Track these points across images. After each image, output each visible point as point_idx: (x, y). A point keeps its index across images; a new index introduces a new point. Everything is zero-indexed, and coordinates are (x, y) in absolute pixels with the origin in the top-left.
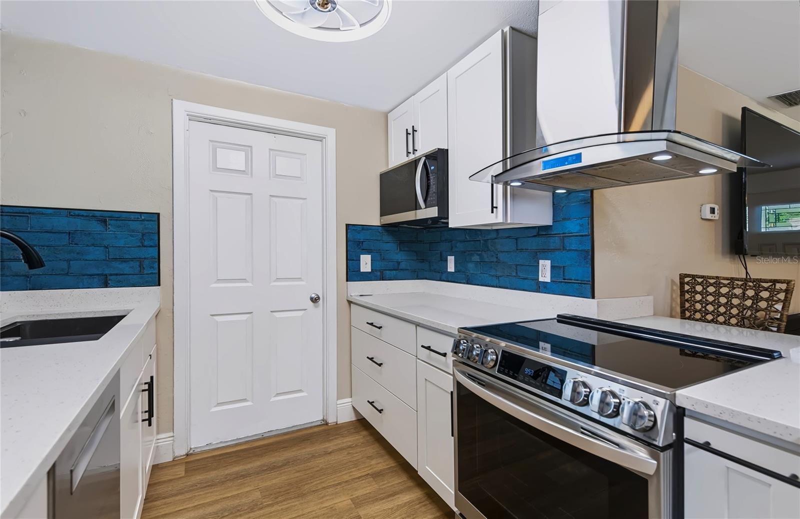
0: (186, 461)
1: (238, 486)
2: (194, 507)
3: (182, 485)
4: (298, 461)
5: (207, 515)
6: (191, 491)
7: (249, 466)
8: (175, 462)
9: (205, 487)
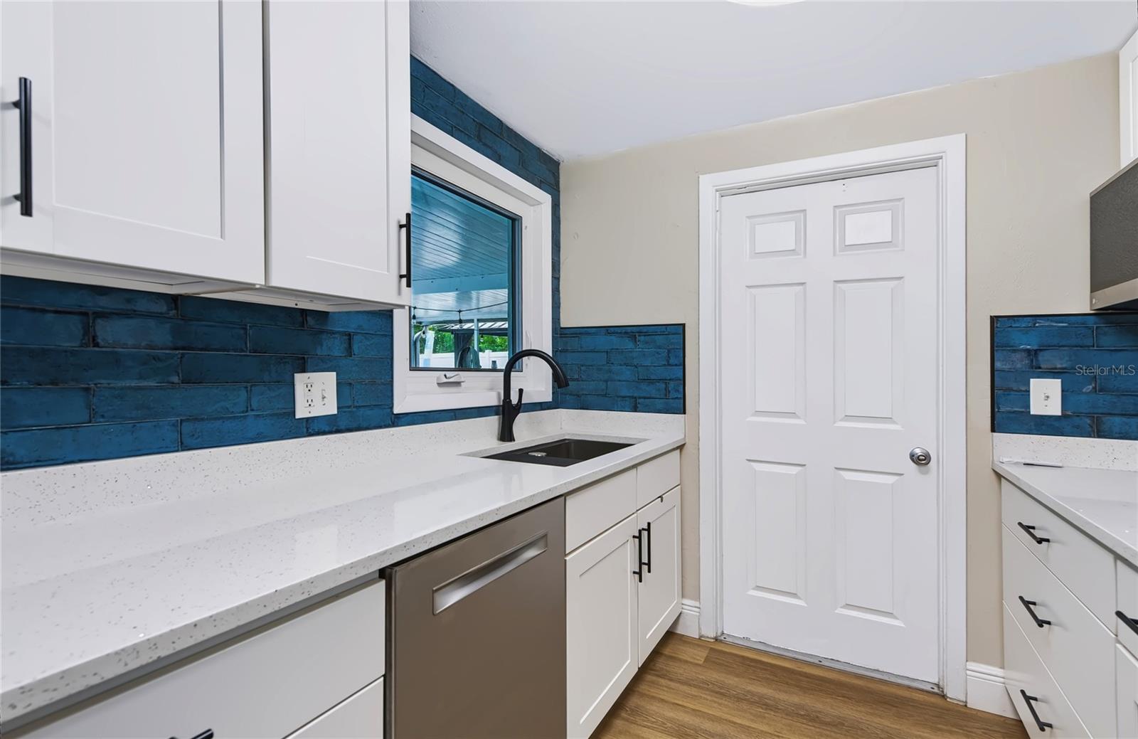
0: (712, 646)
1: (754, 716)
2: (694, 710)
3: (694, 674)
4: (859, 732)
5: (701, 729)
6: (700, 687)
7: (782, 696)
8: (700, 642)
9: (717, 693)
